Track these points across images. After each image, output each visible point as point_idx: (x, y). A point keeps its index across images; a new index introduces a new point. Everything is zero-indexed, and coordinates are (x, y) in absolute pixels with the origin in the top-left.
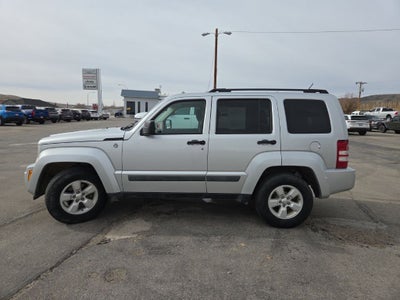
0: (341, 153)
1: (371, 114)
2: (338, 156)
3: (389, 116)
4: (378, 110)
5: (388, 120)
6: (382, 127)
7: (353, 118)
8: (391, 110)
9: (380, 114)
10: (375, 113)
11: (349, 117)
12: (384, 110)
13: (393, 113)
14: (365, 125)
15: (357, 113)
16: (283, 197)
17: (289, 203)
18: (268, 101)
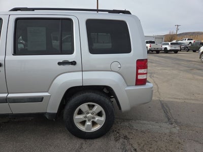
0: (140, 71)
1: (182, 42)
2: (137, 74)
3: (190, 43)
4: (185, 40)
5: (190, 45)
6: (187, 49)
7: (171, 44)
8: (192, 40)
9: (186, 42)
10: (184, 41)
11: (170, 43)
12: (188, 40)
13: (192, 41)
14: (178, 48)
15: (174, 41)
16: (88, 113)
17: (94, 118)
18: (70, 21)
